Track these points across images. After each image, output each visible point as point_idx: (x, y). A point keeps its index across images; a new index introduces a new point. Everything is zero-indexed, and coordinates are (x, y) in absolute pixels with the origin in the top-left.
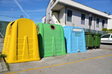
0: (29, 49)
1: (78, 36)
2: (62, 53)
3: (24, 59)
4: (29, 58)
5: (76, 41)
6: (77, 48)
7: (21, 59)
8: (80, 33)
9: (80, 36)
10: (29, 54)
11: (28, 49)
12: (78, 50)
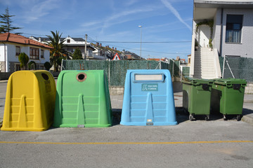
0: (28, 114)
1: (148, 90)
2: (99, 124)
3: (20, 126)
4: (27, 126)
5: (145, 101)
6: (146, 116)
7: (16, 126)
8: (157, 85)
9: (157, 90)
10: (27, 120)
11: (26, 113)
12: (150, 121)
